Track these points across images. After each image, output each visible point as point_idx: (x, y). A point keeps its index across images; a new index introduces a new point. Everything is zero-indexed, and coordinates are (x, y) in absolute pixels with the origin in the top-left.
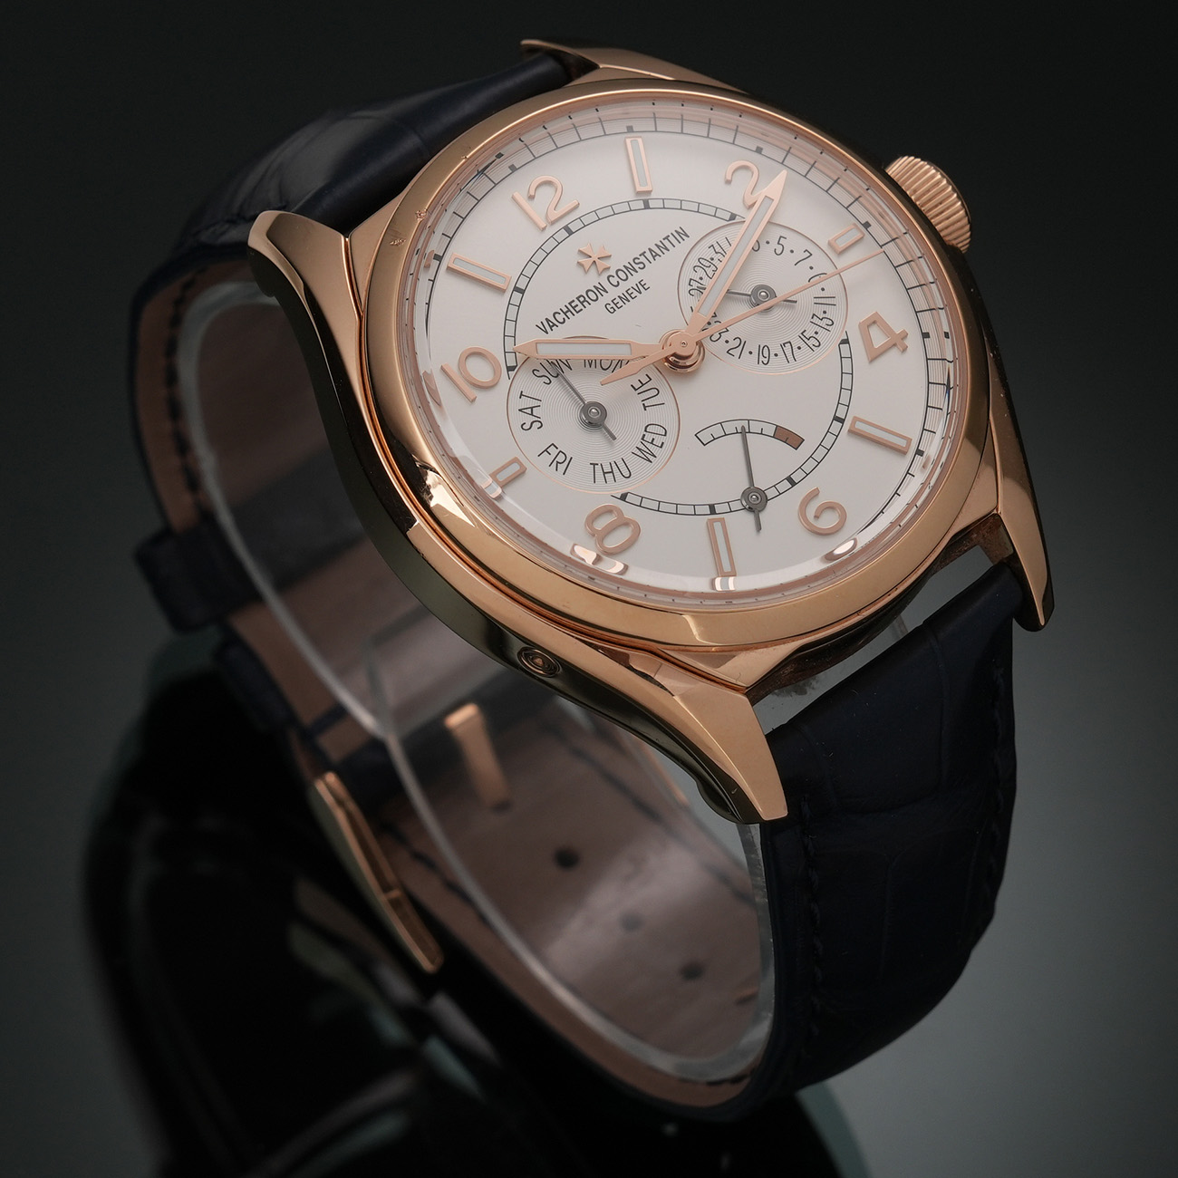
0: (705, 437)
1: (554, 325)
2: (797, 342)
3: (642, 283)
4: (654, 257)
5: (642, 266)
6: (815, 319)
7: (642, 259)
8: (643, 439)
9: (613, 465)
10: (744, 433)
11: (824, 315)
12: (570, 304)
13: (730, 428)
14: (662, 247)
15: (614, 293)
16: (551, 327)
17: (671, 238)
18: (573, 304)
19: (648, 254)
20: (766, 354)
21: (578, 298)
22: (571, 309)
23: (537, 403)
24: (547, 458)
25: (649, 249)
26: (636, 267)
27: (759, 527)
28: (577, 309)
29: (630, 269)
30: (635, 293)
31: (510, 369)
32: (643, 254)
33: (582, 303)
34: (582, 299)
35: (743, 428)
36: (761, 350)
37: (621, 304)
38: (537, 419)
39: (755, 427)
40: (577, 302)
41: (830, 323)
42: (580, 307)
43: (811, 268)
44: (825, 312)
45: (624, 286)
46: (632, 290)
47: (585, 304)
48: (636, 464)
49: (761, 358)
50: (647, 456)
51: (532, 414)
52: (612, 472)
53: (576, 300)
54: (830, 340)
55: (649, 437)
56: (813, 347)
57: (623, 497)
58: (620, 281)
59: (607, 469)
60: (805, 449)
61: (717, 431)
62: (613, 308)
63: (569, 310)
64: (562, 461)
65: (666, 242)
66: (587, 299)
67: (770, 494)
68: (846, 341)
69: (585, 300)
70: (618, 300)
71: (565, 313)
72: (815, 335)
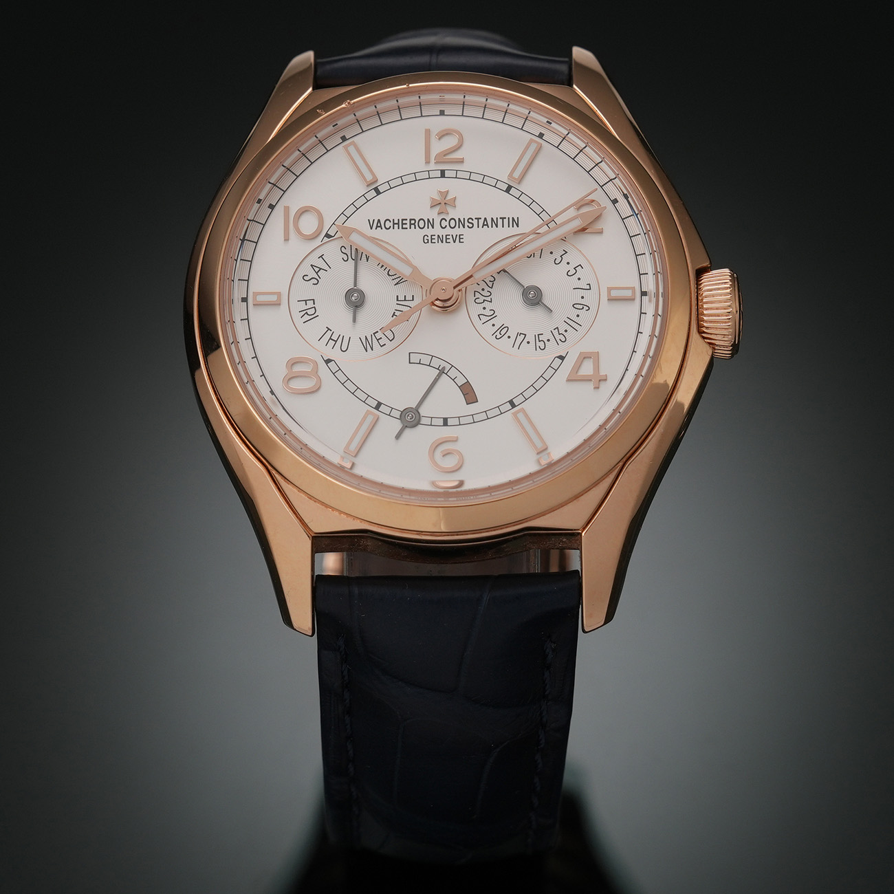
0: (415, 358)
1: (381, 226)
2: (530, 338)
3: (461, 237)
4: (484, 225)
5: (471, 225)
6: (556, 332)
7: (475, 222)
8: (374, 334)
9: (341, 337)
10: (442, 372)
11: (564, 333)
12: (403, 220)
13: (436, 363)
14: (495, 223)
15: (437, 231)
16: (377, 227)
17: (506, 221)
18: (404, 222)
19: (481, 222)
20: (503, 333)
21: (411, 220)
22: (401, 224)
23: (326, 267)
24: (302, 306)
25: (485, 218)
26: (466, 224)
27: (398, 437)
28: (404, 226)
29: (461, 223)
30: (451, 240)
31: (328, 236)
32: (478, 219)
33: (411, 224)
34: (413, 222)
35: (444, 368)
36: (502, 327)
37: (436, 241)
38: (317, 278)
39: (453, 373)
40: (408, 222)
41: (564, 340)
42: (408, 226)
43: (583, 297)
44: (566, 331)
45: (448, 231)
46: (450, 237)
47: (413, 226)
48: (356, 346)
49: (498, 333)
50: (367, 345)
51: (317, 273)
52: (336, 341)
53: (408, 220)
54: (554, 350)
55: (378, 335)
56: (538, 348)
57: (328, 361)
58: (448, 226)
59: (334, 337)
60: (473, 408)
61: (426, 360)
62: (428, 240)
63: (398, 224)
64: (310, 313)
65: (500, 221)
66: (416, 224)
67: (424, 421)
68: (562, 358)
69: (414, 224)
70: (436, 237)
71: (394, 224)
72: (546, 341)
